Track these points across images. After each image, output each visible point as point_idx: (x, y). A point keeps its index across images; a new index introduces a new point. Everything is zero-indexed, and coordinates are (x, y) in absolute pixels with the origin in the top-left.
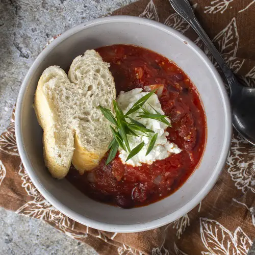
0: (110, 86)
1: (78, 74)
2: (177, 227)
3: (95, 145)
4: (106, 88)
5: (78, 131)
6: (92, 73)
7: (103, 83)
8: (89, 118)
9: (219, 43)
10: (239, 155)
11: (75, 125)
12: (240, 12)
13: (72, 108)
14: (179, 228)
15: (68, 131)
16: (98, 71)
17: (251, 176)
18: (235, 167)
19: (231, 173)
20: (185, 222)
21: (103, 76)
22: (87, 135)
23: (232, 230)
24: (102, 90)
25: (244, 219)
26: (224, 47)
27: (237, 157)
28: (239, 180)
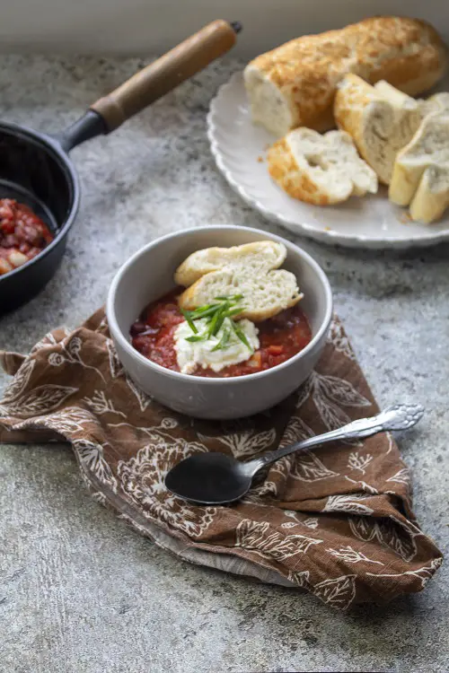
0: (262, 307)
1: (275, 277)
2: (95, 398)
3: (203, 291)
4: (261, 303)
5: (218, 273)
6: (276, 289)
7: (265, 300)
8: (232, 286)
9: (310, 463)
10: (168, 452)
11: (227, 270)
12: (346, 477)
13: (243, 269)
14: (94, 401)
15: (221, 265)
16: (279, 296)
17: (139, 473)
18: (154, 450)
19: (147, 448)
20: (99, 409)
21: (273, 301)
22: (215, 282)
23: (82, 424)
24: (258, 299)
25: (92, 435)
26: (305, 467)
27: (166, 450)
28: (137, 461)
